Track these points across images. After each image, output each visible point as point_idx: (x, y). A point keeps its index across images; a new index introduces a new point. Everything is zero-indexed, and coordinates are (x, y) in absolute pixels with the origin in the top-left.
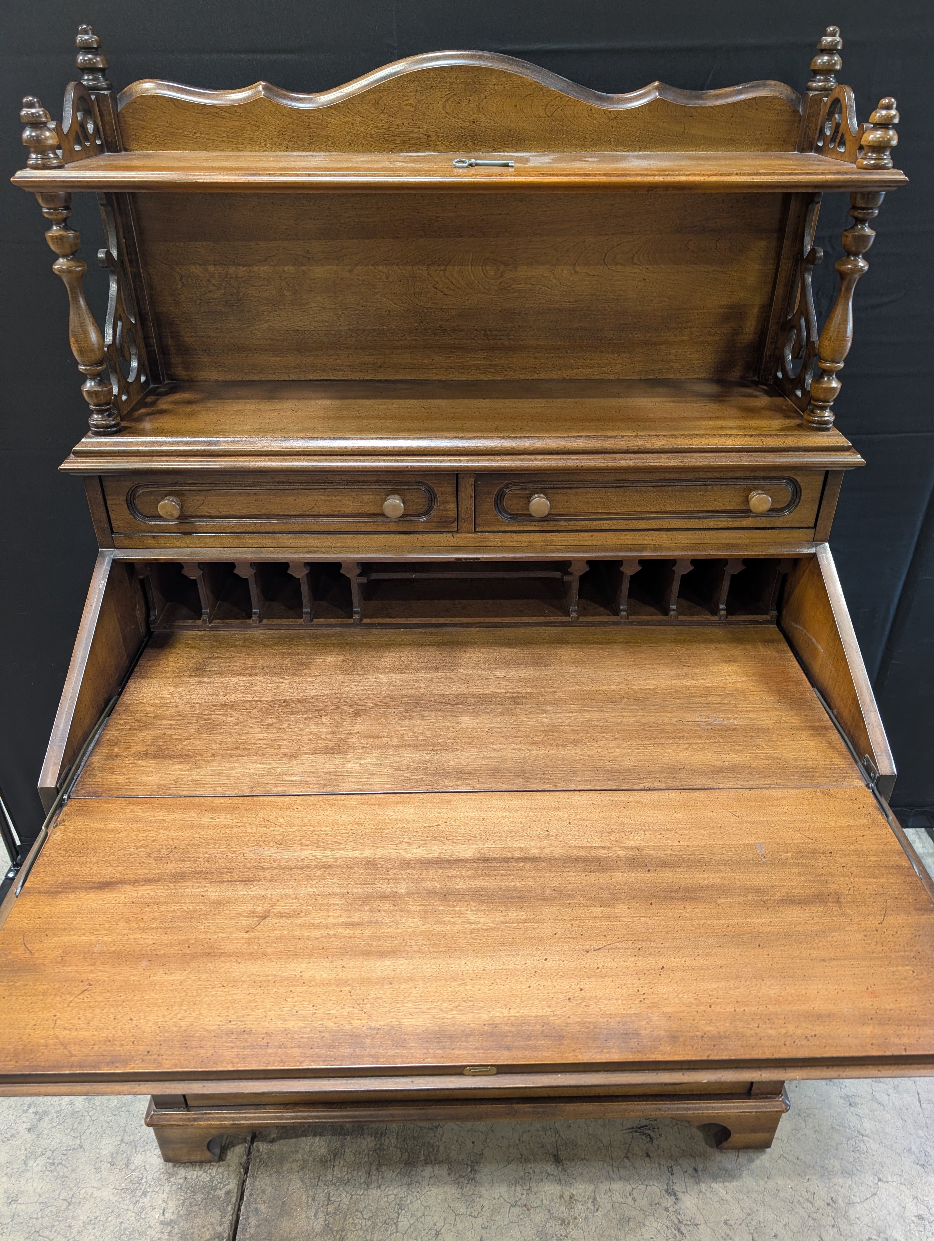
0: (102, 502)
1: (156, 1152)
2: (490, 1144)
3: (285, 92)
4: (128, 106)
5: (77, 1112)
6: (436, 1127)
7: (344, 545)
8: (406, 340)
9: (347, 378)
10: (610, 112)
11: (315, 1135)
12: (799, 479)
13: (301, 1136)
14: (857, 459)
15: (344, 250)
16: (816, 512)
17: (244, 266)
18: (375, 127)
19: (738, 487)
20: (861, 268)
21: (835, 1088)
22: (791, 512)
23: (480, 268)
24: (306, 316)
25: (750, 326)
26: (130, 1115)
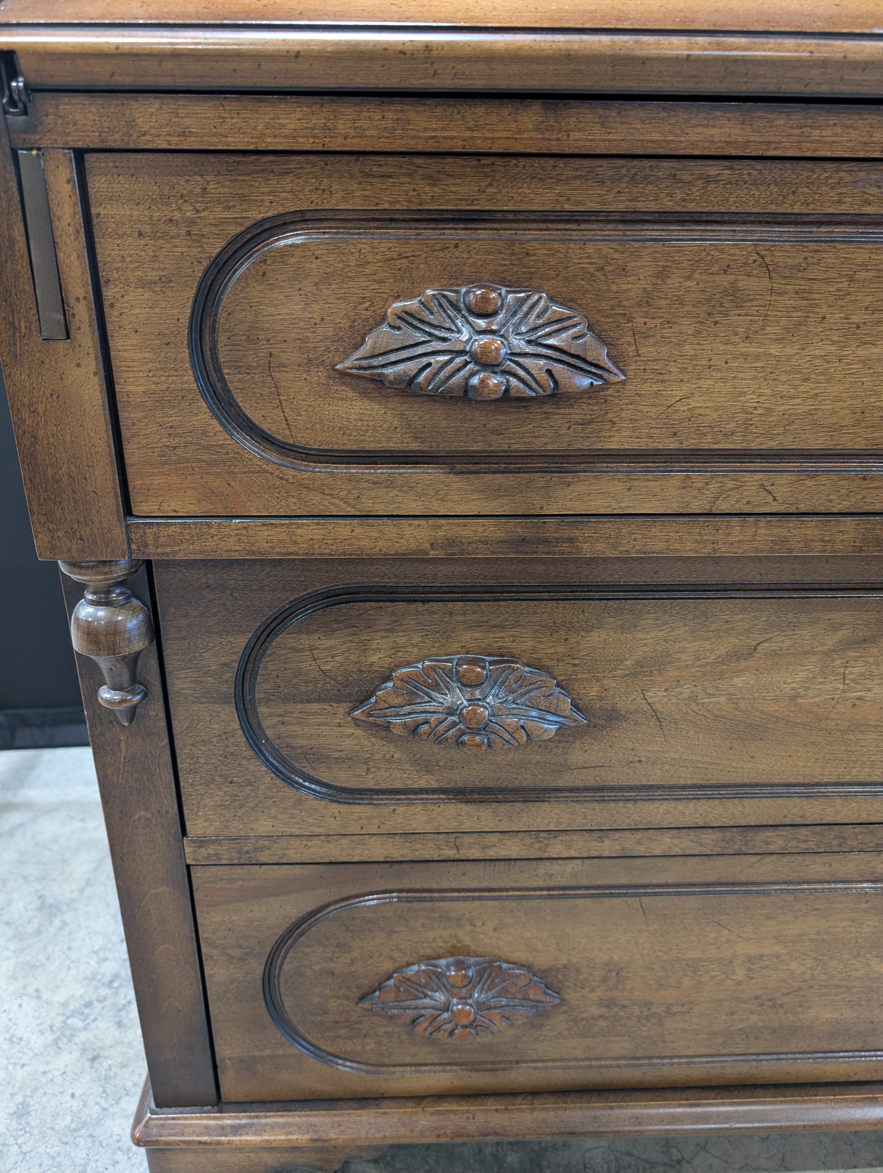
26: (94, 1142)
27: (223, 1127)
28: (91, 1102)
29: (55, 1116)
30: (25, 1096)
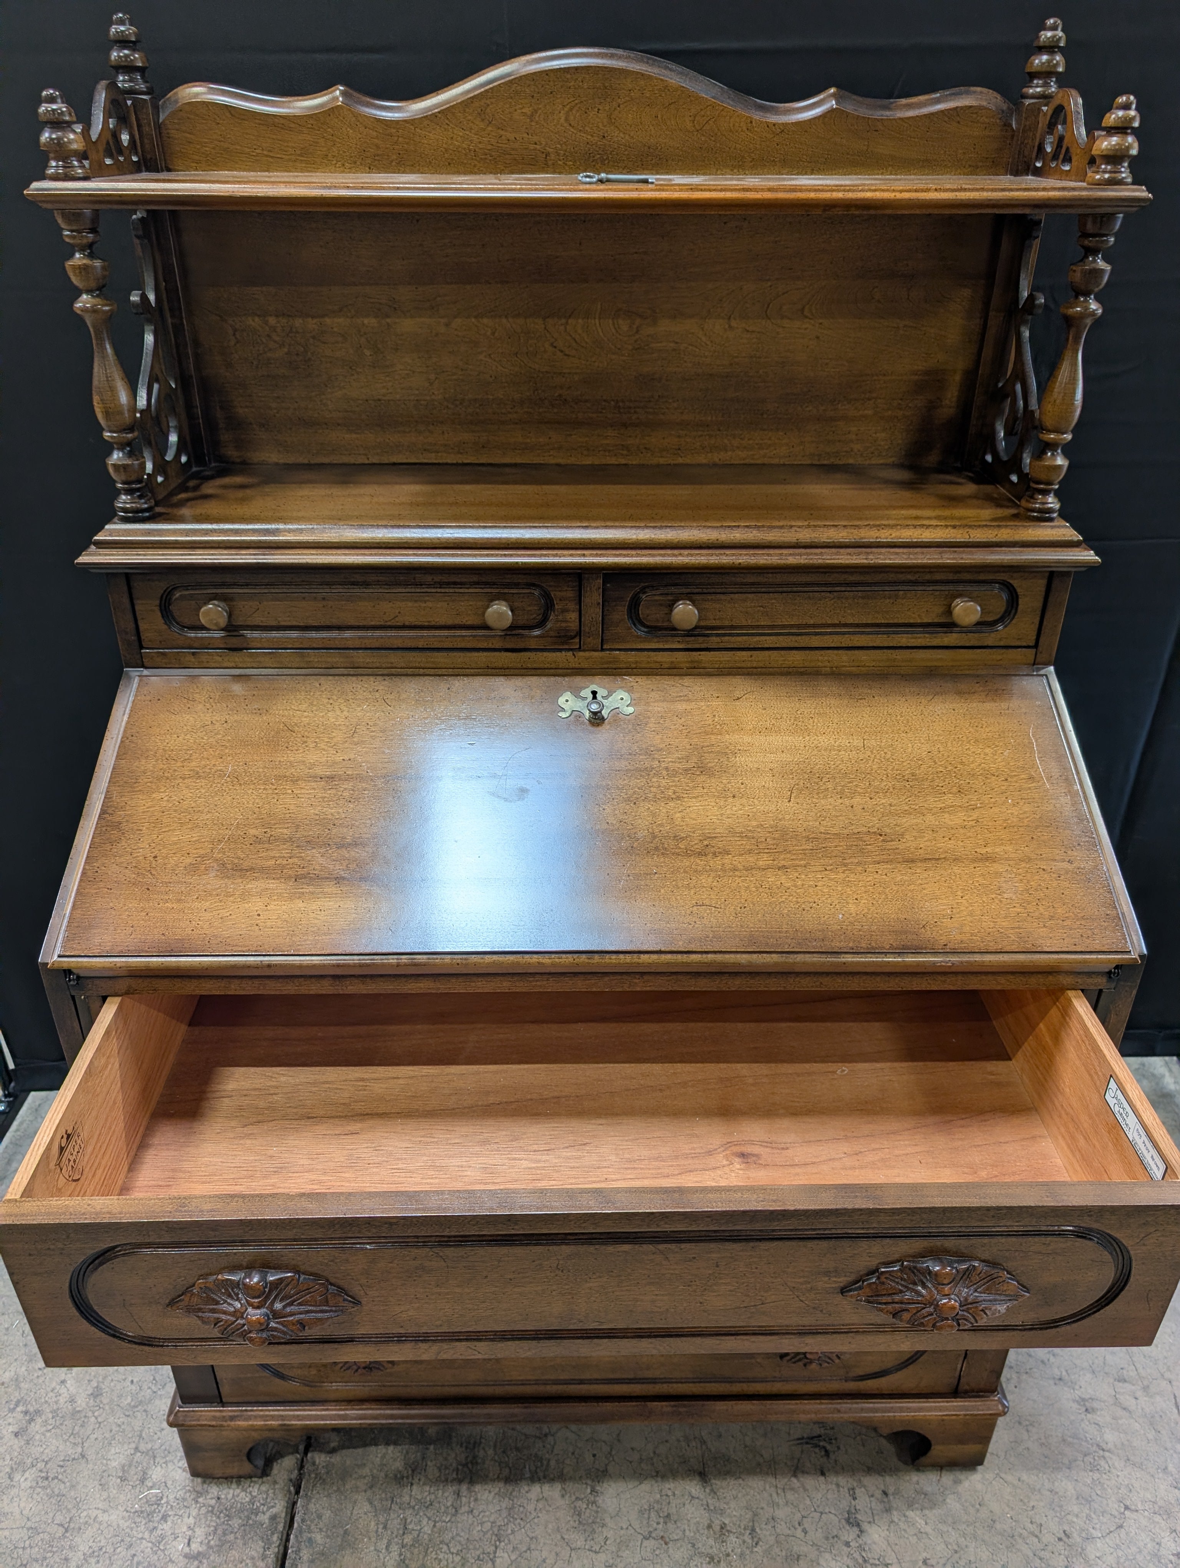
0: (128, 606)
1: (180, 1464)
2: (615, 1458)
3: (368, 99)
4: (173, 114)
5: (79, 1411)
6: (546, 1435)
7: (434, 666)
8: (516, 413)
9: (441, 461)
10: (774, 125)
11: (387, 1444)
12: (1015, 583)
13: (371, 1445)
14: (1089, 556)
15: (439, 299)
16: (1037, 626)
17: (313, 317)
18: (480, 143)
19: (938, 593)
20: (1093, 313)
21: (1066, 1389)
22: (1006, 627)
23: (610, 321)
24: (389, 381)
25: (951, 396)
26: (147, 1416)
27: (224, 1417)
28: (145, 1387)
29: (120, 1396)
30: (98, 1382)
